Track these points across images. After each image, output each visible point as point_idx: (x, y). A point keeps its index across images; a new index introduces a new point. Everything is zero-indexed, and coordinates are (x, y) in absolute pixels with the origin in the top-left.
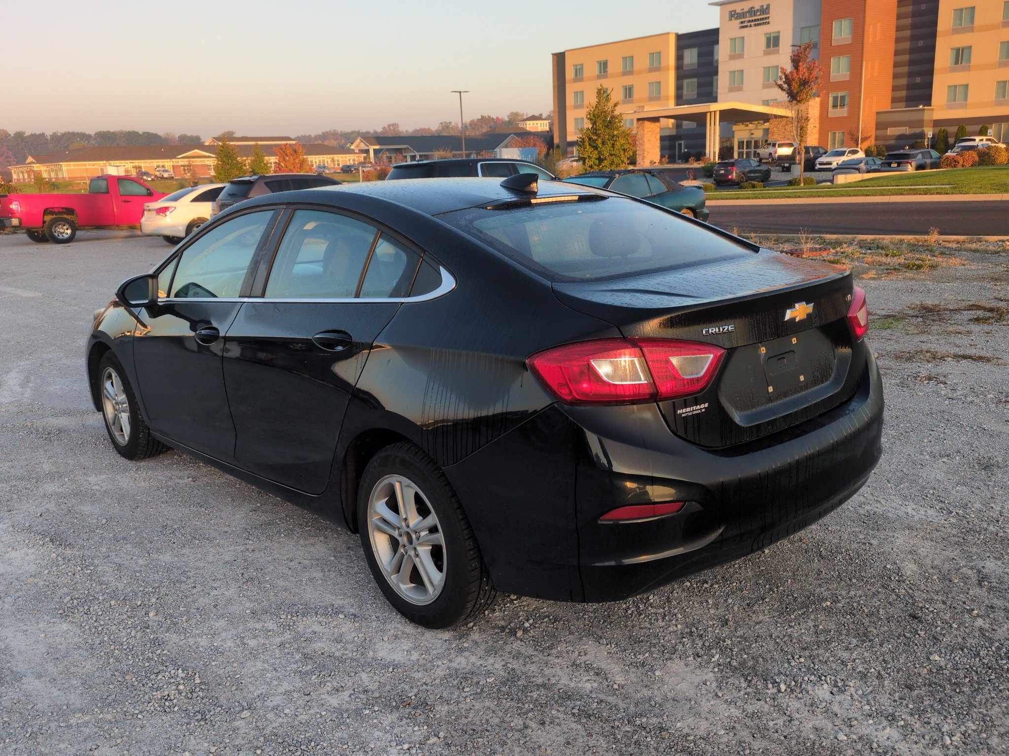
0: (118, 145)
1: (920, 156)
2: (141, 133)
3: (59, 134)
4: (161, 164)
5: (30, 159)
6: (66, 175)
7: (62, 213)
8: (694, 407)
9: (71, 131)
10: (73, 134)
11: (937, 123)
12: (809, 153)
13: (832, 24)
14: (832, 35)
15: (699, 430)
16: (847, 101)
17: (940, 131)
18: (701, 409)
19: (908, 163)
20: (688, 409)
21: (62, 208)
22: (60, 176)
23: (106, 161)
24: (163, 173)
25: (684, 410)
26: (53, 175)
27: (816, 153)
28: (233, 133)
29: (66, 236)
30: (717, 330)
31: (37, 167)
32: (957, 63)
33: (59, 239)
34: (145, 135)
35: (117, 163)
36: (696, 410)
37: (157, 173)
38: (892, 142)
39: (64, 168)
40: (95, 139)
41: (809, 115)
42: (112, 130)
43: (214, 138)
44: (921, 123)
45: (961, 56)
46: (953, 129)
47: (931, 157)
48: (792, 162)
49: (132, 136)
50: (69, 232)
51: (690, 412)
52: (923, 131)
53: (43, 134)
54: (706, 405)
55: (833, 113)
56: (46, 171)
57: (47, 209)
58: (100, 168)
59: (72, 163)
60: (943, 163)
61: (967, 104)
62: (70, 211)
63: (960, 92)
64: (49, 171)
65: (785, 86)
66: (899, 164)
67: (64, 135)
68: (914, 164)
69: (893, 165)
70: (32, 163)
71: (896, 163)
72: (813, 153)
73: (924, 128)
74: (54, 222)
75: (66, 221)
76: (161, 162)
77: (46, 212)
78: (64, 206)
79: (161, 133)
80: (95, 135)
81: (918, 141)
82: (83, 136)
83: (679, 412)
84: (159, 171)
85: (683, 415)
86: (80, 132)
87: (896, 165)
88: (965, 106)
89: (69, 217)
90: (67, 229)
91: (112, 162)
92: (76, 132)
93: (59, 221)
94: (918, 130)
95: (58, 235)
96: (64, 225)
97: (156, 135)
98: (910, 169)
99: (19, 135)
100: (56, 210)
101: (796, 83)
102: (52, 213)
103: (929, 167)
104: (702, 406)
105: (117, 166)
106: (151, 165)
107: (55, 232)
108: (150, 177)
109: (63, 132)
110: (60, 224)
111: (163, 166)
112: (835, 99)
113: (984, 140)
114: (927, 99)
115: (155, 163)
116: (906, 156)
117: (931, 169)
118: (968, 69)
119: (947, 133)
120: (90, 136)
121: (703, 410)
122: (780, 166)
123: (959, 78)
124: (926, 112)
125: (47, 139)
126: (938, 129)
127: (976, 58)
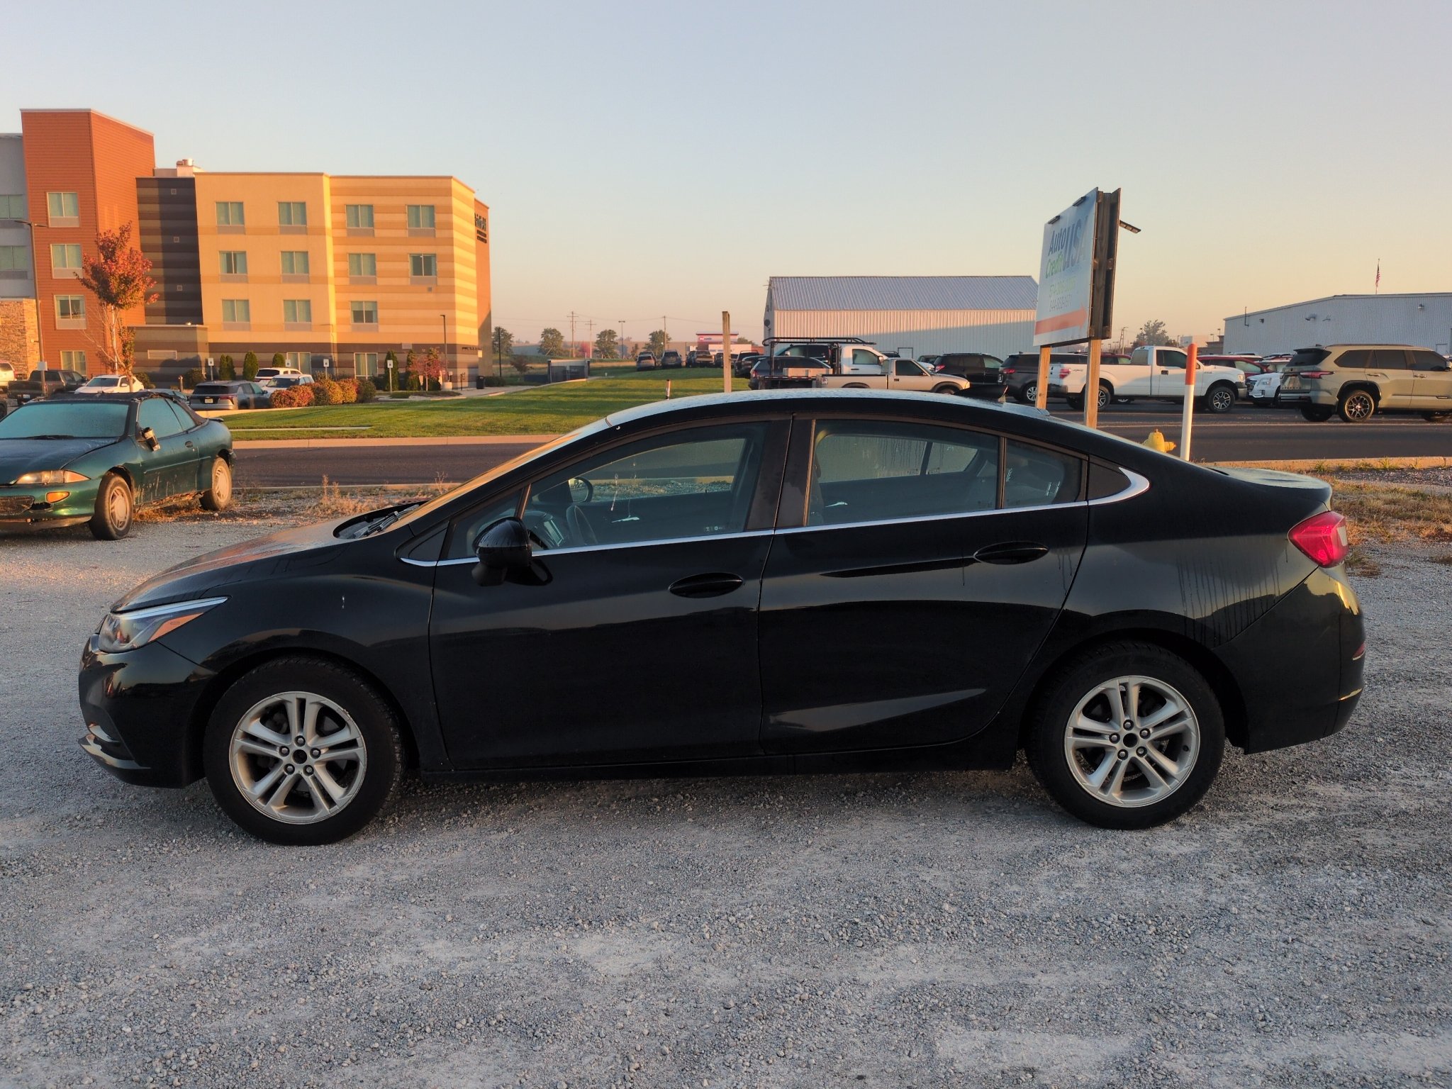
1: (240, 390)
11: (214, 348)
12: (60, 380)
13: (46, 196)
14: (47, 211)
16: (82, 307)
17: (222, 357)
19: (228, 398)
27: (69, 381)
32: (229, 271)
38: (157, 370)
41: (26, 325)
44: (193, 346)
45: (233, 262)
46: (238, 357)
47: (254, 392)
48: (37, 392)
52: (198, 356)
55: (62, 323)
60: (275, 399)
61: (250, 325)
63: (238, 310)
65: (94, 283)
66: (216, 401)
68: (235, 399)
69: (207, 401)
71: (211, 398)
72: (65, 380)
73: (199, 353)
81: (194, 369)
87: (211, 401)
88: (248, 328)
94: (191, 356)
98: (232, 409)
101: (116, 280)
103: (253, 405)
112: (64, 304)
113: (289, 373)
114: (196, 315)
116: (224, 389)
117: (256, 408)
118: (245, 280)
119: (232, 361)
122: (16, 397)
123: (236, 291)
124: (198, 331)
126: (219, 356)
127: (253, 268)
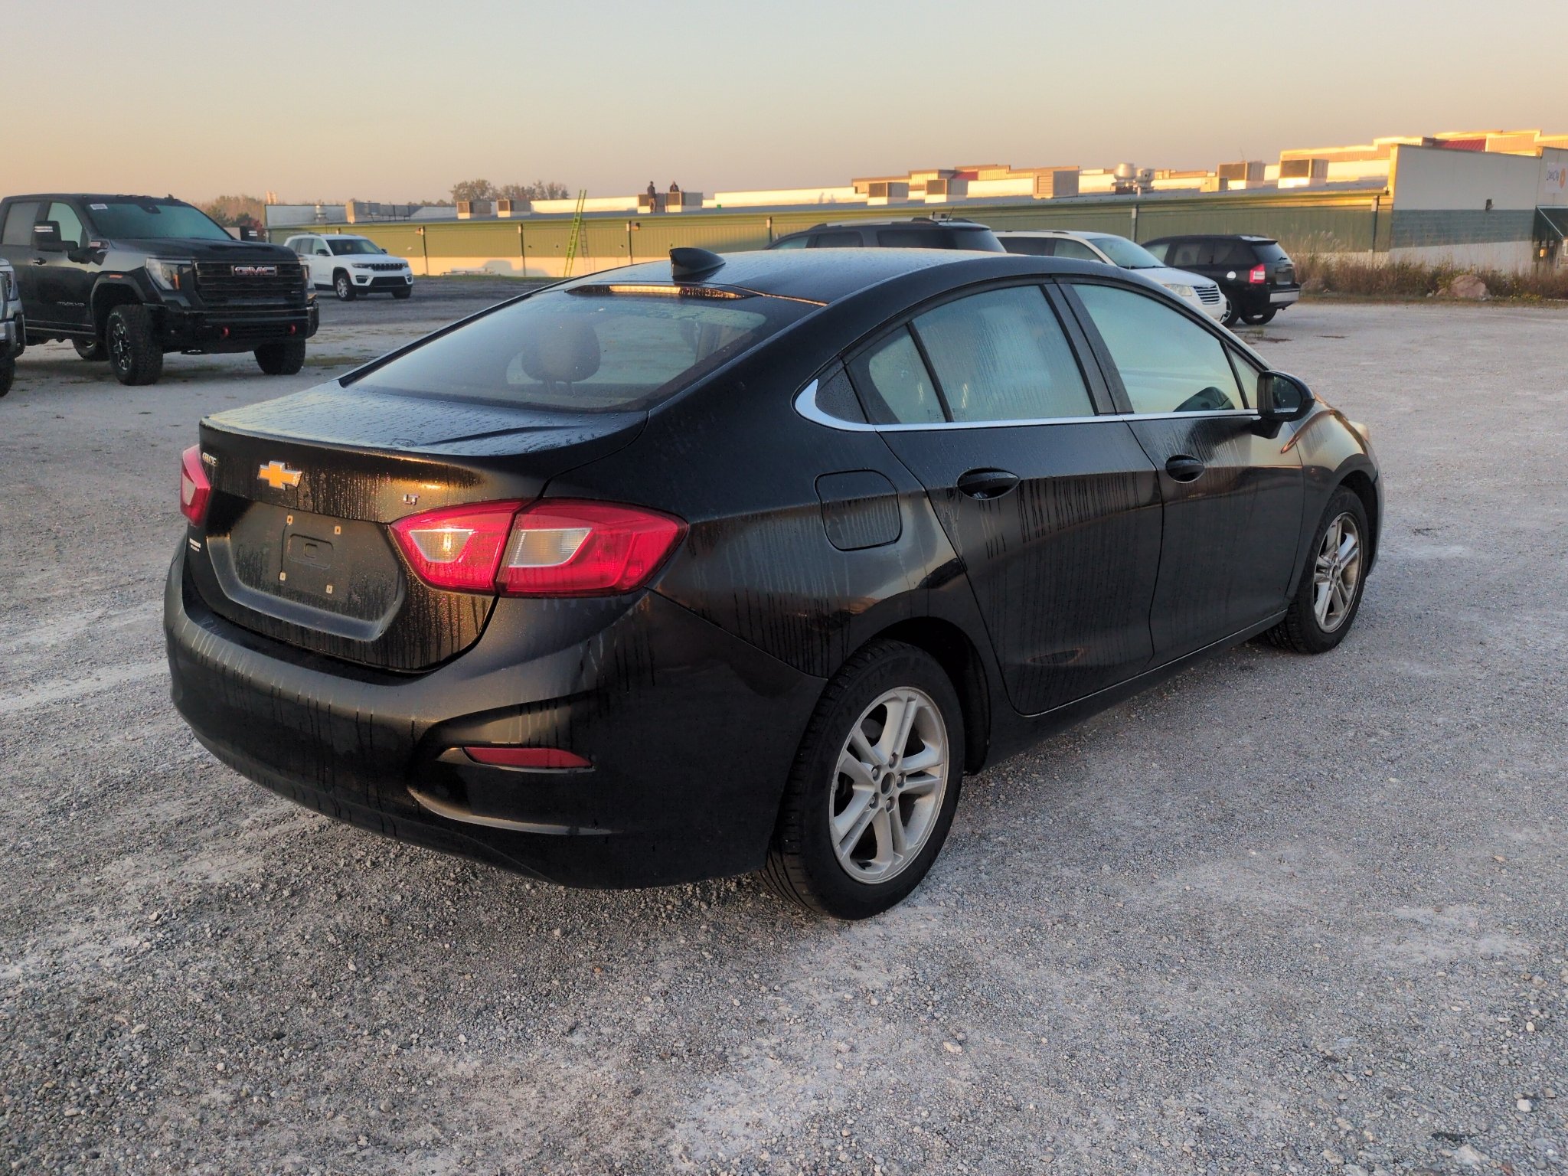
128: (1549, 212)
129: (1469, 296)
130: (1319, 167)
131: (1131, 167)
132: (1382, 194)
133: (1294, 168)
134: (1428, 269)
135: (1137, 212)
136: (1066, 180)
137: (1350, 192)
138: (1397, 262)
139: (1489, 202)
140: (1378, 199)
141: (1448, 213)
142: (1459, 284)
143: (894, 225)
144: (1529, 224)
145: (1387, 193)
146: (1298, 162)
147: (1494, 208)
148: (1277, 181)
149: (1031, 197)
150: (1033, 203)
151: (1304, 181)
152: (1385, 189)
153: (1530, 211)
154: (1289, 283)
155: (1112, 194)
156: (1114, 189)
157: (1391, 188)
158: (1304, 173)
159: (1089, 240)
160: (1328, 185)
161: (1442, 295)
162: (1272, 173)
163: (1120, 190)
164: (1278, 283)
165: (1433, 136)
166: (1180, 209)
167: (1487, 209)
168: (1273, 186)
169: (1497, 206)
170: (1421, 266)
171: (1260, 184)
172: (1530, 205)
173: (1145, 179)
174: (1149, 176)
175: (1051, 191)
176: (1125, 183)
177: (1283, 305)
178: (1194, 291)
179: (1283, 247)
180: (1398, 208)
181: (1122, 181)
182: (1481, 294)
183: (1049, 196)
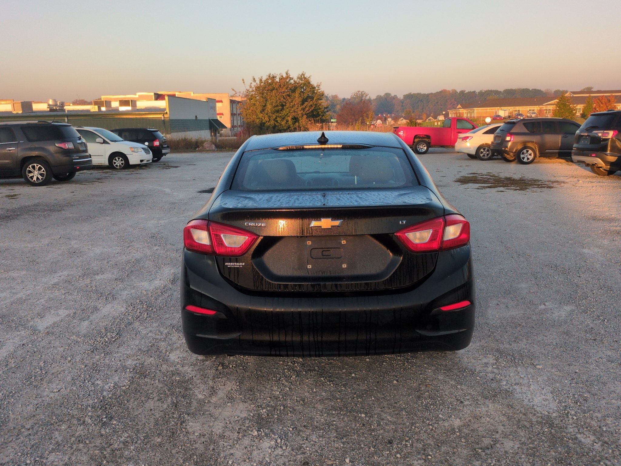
0: (516, 97)
2: (531, 90)
3: (483, 91)
4: (532, 109)
5: (459, 106)
6: (475, 115)
7: (424, 138)
8: (235, 264)
9: (490, 89)
10: (491, 91)
15: (238, 277)
18: (240, 265)
20: (232, 264)
21: (425, 135)
22: (472, 116)
23: (500, 107)
24: (532, 115)
25: (229, 264)
26: (469, 115)
28: (591, 88)
29: (423, 150)
30: (254, 224)
31: (461, 111)
33: (420, 152)
34: (533, 91)
35: (506, 108)
36: (236, 265)
37: (529, 115)
39: (475, 111)
40: (503, 94)
42: (513, 88)
43: (571, 92)
49: (525, 91)
50: (425, 148)
51: (232, 265)
53: (475, 91)
54: (243, 264)
56: (466, 113)
57: (417, 135)
58: (495, 111)
59: (480, 108)
62: (428, 137)
64: (467, 112)
67: (486, 92)
70: (460, 108)
74: (419, 143)
75: (425, 142)
76: (532, 108)
77: (416, 137)
78: (425, 134)
79: (543, 89)
80: (503, 91)
82: (497, 92)
83: (226, 264)
84: (529, 113)
85: (228, 266)
86: (495, 90)
89: (427, 140)
90: (425, 147)
91: (503, 108)
92: (493, 90)
93: (421, 142)
95: (420, 150)
96: (424, 144)
97: (540, 90)
99: (462, 92)
100: (421, 136)
102: (419, 138)
104: (241, 264)
105: (505, 110)
106: (526, 109)
107: (418, 148)
108: (523, 117)
109: (486, 90)
110: (421, 144)
111: (533, 110)
115: (528, 108)
120: (500, 92)
121: (241, 266)
125: (476, 94)
128: (212, 120)
129: (210, 149)
130: (133, 103)
131: (55, 101)
132: (165, 113)
133: (124, 103)
134: (194, 140)
135: (68, 119)
136: (27, 106)
137: (153, 112)
138: (183, 138)
139: (196, 117)
140: (164, 115)
141: (186, 120)
142: (205, 145)
143: (28, 124)
144: (208, 124)
145: (167, 113)
146: (126, 101)
147: (198, 119)
148: (118, 107)
149: (11, 112)
150: (18, 115)
151: (129, 108)
152: (166, 111)
153: (207, 120)
154: (166, 146)
155: (47, 112)
156: (49, 109)
157: (167, 111)
158: (128, 105)
159: (94, 130)
160: (138, 110)
161: (201, 149)
162: (115, 104)
163: (52, 110)
164: (164, 146)
165: (157, 93)
166: (86, 118)
167: (196, 119)
168: (117, 110)
169: (199, 118)
170: (191, 139)
171: (110, 109)
172: (207, 118)
173: (61, 106)
174: (63, 105)
175: (21, 110)
176: (53, 107)
177: (165, 154)
178: (142, 149)
179: (161, 132)
180: (172, 118)
181: (52, 106)
182: (214, 148)
183: (20, 112)
